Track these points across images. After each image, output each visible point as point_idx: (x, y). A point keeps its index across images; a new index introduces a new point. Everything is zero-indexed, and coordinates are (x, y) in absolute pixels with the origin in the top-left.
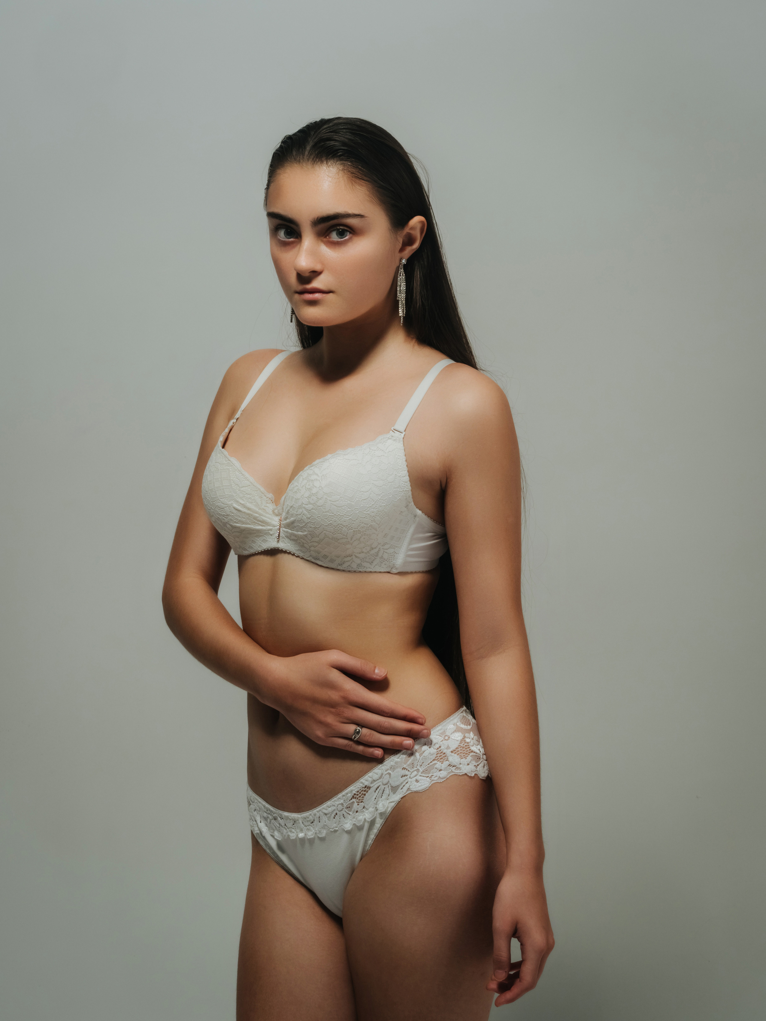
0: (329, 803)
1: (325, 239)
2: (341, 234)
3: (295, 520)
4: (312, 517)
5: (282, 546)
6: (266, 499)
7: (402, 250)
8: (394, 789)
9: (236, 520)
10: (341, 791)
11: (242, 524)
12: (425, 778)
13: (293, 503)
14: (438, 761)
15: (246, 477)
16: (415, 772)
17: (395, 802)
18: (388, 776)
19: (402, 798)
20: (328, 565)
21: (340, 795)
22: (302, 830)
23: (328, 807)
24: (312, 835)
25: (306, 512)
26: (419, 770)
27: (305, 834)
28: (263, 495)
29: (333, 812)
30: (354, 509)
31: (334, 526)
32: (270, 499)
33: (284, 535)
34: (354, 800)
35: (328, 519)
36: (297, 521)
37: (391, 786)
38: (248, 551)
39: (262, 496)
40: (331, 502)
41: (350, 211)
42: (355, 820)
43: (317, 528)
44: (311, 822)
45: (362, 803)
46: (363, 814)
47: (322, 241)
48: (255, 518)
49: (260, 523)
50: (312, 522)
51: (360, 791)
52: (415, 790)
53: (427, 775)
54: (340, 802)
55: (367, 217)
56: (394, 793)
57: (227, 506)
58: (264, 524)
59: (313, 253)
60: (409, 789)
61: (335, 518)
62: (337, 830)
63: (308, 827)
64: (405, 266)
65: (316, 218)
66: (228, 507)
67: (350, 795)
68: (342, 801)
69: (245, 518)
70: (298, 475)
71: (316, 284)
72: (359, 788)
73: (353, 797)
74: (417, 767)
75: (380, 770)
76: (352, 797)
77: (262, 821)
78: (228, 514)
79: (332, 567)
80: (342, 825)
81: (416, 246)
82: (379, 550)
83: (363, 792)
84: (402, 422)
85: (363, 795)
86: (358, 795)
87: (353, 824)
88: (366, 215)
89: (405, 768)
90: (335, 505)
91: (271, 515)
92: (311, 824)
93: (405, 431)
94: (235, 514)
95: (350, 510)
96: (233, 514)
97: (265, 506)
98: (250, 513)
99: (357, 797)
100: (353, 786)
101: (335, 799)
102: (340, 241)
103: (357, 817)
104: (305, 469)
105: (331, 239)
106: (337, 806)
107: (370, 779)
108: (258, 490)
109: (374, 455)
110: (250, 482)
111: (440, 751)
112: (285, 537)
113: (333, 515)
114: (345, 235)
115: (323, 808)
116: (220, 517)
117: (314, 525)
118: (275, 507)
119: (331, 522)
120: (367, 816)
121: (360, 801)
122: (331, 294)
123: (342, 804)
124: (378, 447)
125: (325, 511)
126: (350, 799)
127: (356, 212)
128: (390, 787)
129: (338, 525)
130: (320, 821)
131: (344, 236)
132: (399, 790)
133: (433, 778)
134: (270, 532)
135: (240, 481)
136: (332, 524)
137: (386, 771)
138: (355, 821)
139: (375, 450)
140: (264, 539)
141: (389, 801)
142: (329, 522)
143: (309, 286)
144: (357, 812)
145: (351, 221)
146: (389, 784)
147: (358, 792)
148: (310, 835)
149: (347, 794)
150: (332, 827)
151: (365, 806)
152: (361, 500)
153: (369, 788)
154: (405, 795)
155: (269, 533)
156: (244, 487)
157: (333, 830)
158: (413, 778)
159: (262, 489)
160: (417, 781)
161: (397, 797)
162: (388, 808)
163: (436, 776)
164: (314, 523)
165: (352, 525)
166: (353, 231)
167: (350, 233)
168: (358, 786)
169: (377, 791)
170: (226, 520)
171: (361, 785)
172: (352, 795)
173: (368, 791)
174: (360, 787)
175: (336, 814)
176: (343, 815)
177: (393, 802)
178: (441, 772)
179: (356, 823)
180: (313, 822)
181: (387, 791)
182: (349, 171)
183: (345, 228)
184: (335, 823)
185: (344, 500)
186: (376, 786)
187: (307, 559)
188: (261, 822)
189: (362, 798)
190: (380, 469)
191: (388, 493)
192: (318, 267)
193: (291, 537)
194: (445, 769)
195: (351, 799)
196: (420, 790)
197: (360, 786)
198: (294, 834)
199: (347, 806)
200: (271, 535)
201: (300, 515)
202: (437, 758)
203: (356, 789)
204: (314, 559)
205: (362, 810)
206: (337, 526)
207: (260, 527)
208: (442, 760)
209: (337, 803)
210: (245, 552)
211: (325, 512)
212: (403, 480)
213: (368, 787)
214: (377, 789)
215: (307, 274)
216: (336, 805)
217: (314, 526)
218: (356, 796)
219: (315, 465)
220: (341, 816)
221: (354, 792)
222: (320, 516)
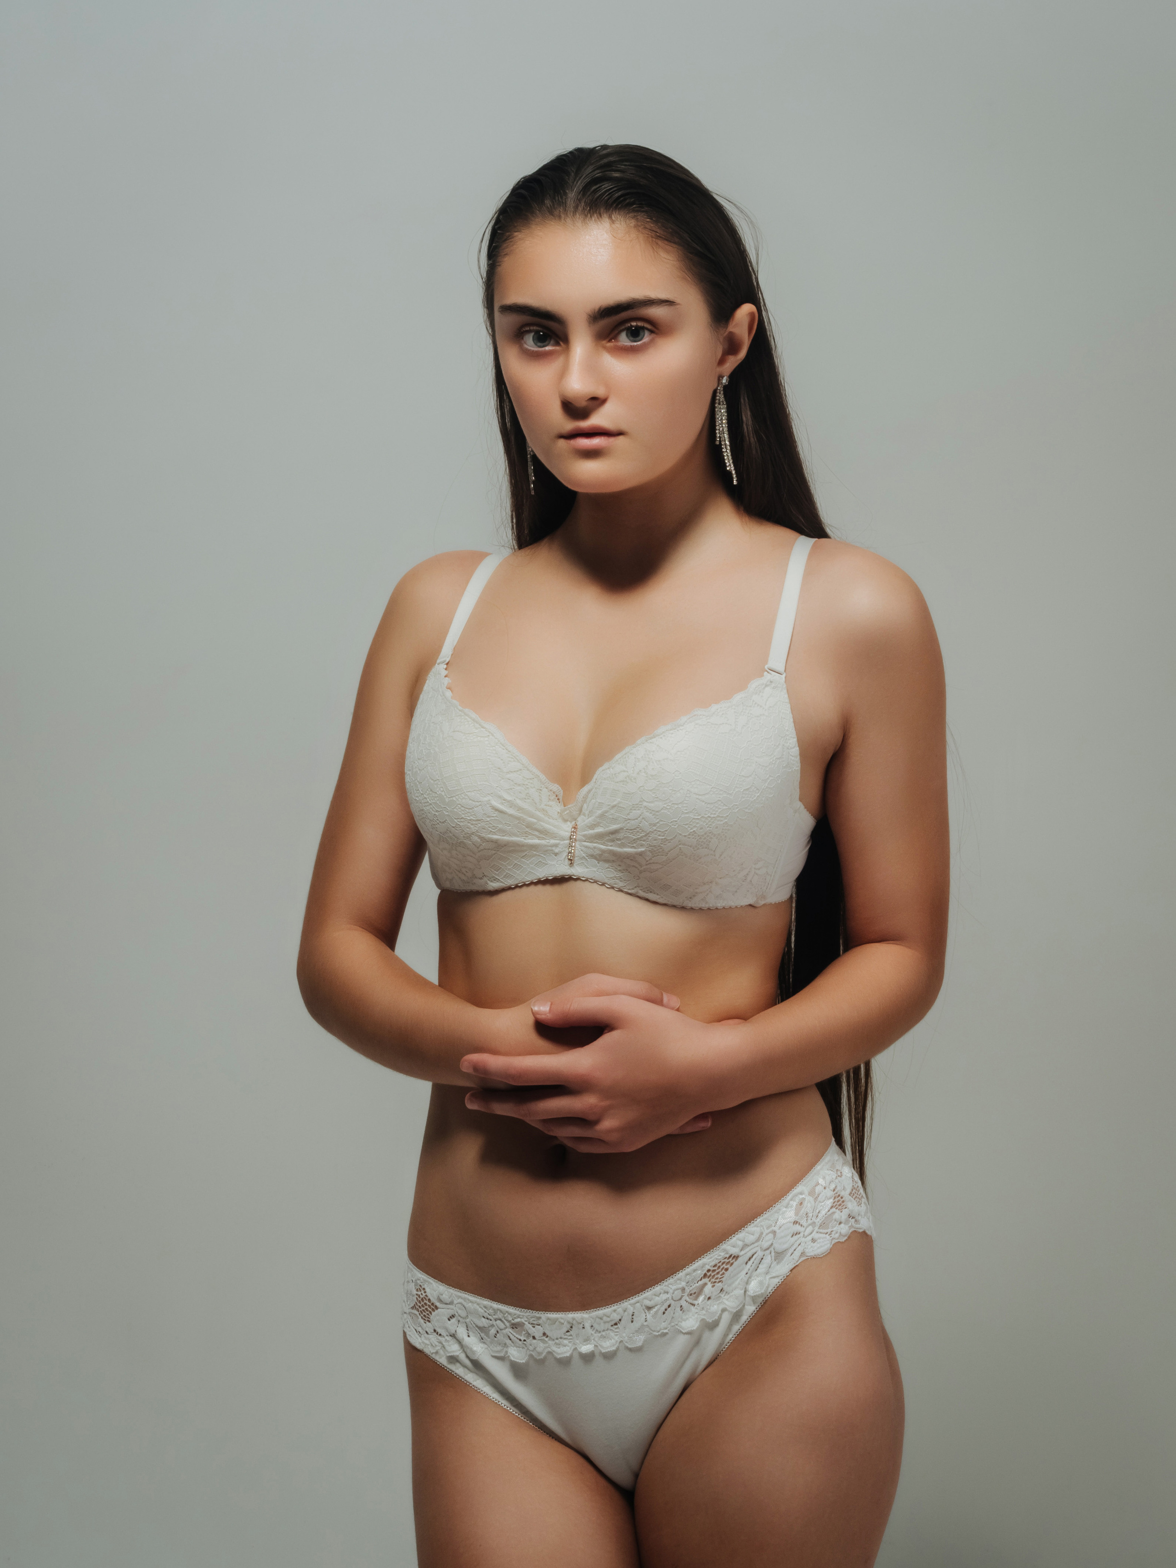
0: (657, 1289)
1: (609, 344)
2: (635, 334)
3: (622, 829)
4: (662, 823)
5: (580, 872)
6: (549, 793)
7: (721, 362)
8: (779, 1256)
9: (493, 828)
10: (682, 1267)
11: (503, 836)
12: (824, 1235)
13: (619, 800)
14: (836, 1209)
15: (514, 755)
16: (810, 1229)
17: (780, 1278)
18: (771, 1236)
19: (791, 1271)
20: (668, 901)
21: (681, 1274)
22: (587, 1340)
23: (655, 1295)
24: (613, 1345)
25: (648, 814)
26: (815, 1223)
27: (596, 1346)
28: (543, 786)
29: (663, 1303)
30: (732, 807)
31: (699, 836)
32: (554, 793)
33: (584, 853)
34: (706, 1280)
35: (691, 825)
36: (627, 829)
37: (775, 1252)
38: (502, 882)
39: (541, 789)
40: (697, 797)
41: (654, 294)
42: (704, 1312)
43: (667, 840)
44: (613, 1323)
45: (720, 1283)
46: (718, 1302)
47: (605, 348)
48: (529, 826)
49: (537, 833)
50: (659, 831)
51: (720, 1264)
52: (812, 1254)
53: (825, 1231)
54: (680, 1286)
55: (678, 304)
56: (778, 1263)
57: (480, 805)
58: (544, 836)
59: (592, 368)
60: (803, 1254)
61: (702, 823)
62: (667, 1333)
63: (604, 1333)
64: (725, 388)
65: (597, 310)
66: (480, 807)
67: (700, 1273)
68: (683, 1284)
69: (510, 825)
70: (624, 752)
71: (597, 420)
72: (717, 1259)
73: (705, 1275)
74: (813, 1219)
75: (757, 1227)
76: (703, 1276)
77: (471, 1334)
78: (480, 819)
79: (675, 904)
80: (677, 1325)
81: (743, 354)
82: (749, 872)
83: (724, 1265)
84: (777, 657)
85: (723, 1271)
86: (714, 1271)
87: (699, 1320)
88: (677, 300)
89: (797, 1222)
90: (703, 801)
91: (556, 819)
92: (612, 1328)
93: (785, 671)
94: (493, 818)
95: (727, 807)
96: (488, 819)
97: (546, 805)
98: (522, 817)
99: (713, 1274)
100: (708, 1257)
101: (671, 1280)
102: (636, 345)
103: (708, 1307)
104: (639, 741)
105: (620, 344)
106: (673, 1293)
107: (740, 1243)
108: (536, 777)
109: (751, 714)
110: (523, 764)
111: (837, 1193)
112: (587, 858)
113: (699, 817)
114: (640, 338)
115: (646, 1298)
116: (461, 824)
117: (663, 836)
118: (564, 808)
119: (695, 829)
120: (730, 1303)
121: (717, 1281)
122: (621, 438)
123: (683, 1289)
124: (753, 701)
125: (686, 811)
126: (699, 1279)
127: (663, 296)
128: (773, 1254)
129: (706, 834)
130: (635, 1320)
131: (638, 339)
132: (787, 1257)
133: (833, 1235)
134: (554, 848)
135: (504, 763)
136: (696, 833)
137: (768, 1228)
138: (704, 1315)
139: (750, 706)
140: (540, 861)
141: (771, 1276)
142: (691, 829)
143: (585, 424)
144: (709, 1298)
145: (656, 312)
146: (772, 1249)
147: (715, 1266)
148: (608, 1345)
149: (695, 1270)
150: (658, 1329)
151: (725, 1288)
152: (742, 790)
153: (736, 1257)
154: (797, 1264)
155: (552, 850)
156: (512, 772)
157: (657, 1334)
158: (808, 1236)
159: (543, 777)
160: (813, 1240)
161: (782, 1269)
162: (769, 1285)
163: (837, 1233)
164: (662, 832)
165: (726, 833)
166: (656, 328)
167: (651, 332)
168: (716, 1256)
169: (750, 1263)
170: (474, 829)
171: (722, 1254)
172: (704, 1272)
173: (732, 1264)
174: (719, 1257)
175: (669, 1306)
176: (681, 1306)
177: (778, 1277)
178: (842, 1225)
179: (705, 1318)
180: (616, 1324)
181: (768, 1260)
182: (645, 228)
183: (640, 324)
184: (664, 1322)
185: (717, 792)
186: (749, 1254)
187: (629, 891)
188: (469, 1336)
189: (721, 1275)
190: (763, 738)
191: (776, 777)
192: (600, 392)
193: (600, 857)
194: (846, 1222)
195: (701, 1280)
196: (819, 1254)
197: (720, 1255)
198: (567, 1347)
199: (690, 1291)
200: (556, 854)
201: (637, 819)
202: (834, 1205)
203: (713, 1261)
204: (644, 892)
205: (719, 1295)
206: (703, 836)
207: (536, 841)
208: (840, 1207)
209: (674, 1287)
210: (492, 884)
211: (686, 813)
212: (792, 754)
213: (734, 1256)
214: (750, 1259)
215: (583, 404)
216: (671, 1291)
217: (663, 838)
218: (710, 1272)
219: (659, 735)
220: (676, 1309)
221: (708, 1267)
222: (676, 821)
